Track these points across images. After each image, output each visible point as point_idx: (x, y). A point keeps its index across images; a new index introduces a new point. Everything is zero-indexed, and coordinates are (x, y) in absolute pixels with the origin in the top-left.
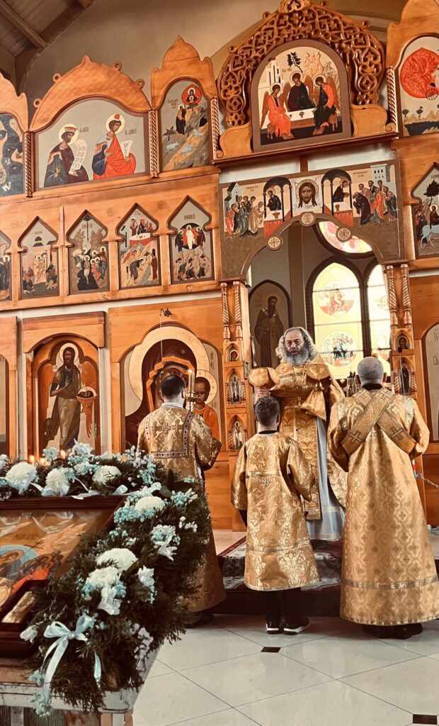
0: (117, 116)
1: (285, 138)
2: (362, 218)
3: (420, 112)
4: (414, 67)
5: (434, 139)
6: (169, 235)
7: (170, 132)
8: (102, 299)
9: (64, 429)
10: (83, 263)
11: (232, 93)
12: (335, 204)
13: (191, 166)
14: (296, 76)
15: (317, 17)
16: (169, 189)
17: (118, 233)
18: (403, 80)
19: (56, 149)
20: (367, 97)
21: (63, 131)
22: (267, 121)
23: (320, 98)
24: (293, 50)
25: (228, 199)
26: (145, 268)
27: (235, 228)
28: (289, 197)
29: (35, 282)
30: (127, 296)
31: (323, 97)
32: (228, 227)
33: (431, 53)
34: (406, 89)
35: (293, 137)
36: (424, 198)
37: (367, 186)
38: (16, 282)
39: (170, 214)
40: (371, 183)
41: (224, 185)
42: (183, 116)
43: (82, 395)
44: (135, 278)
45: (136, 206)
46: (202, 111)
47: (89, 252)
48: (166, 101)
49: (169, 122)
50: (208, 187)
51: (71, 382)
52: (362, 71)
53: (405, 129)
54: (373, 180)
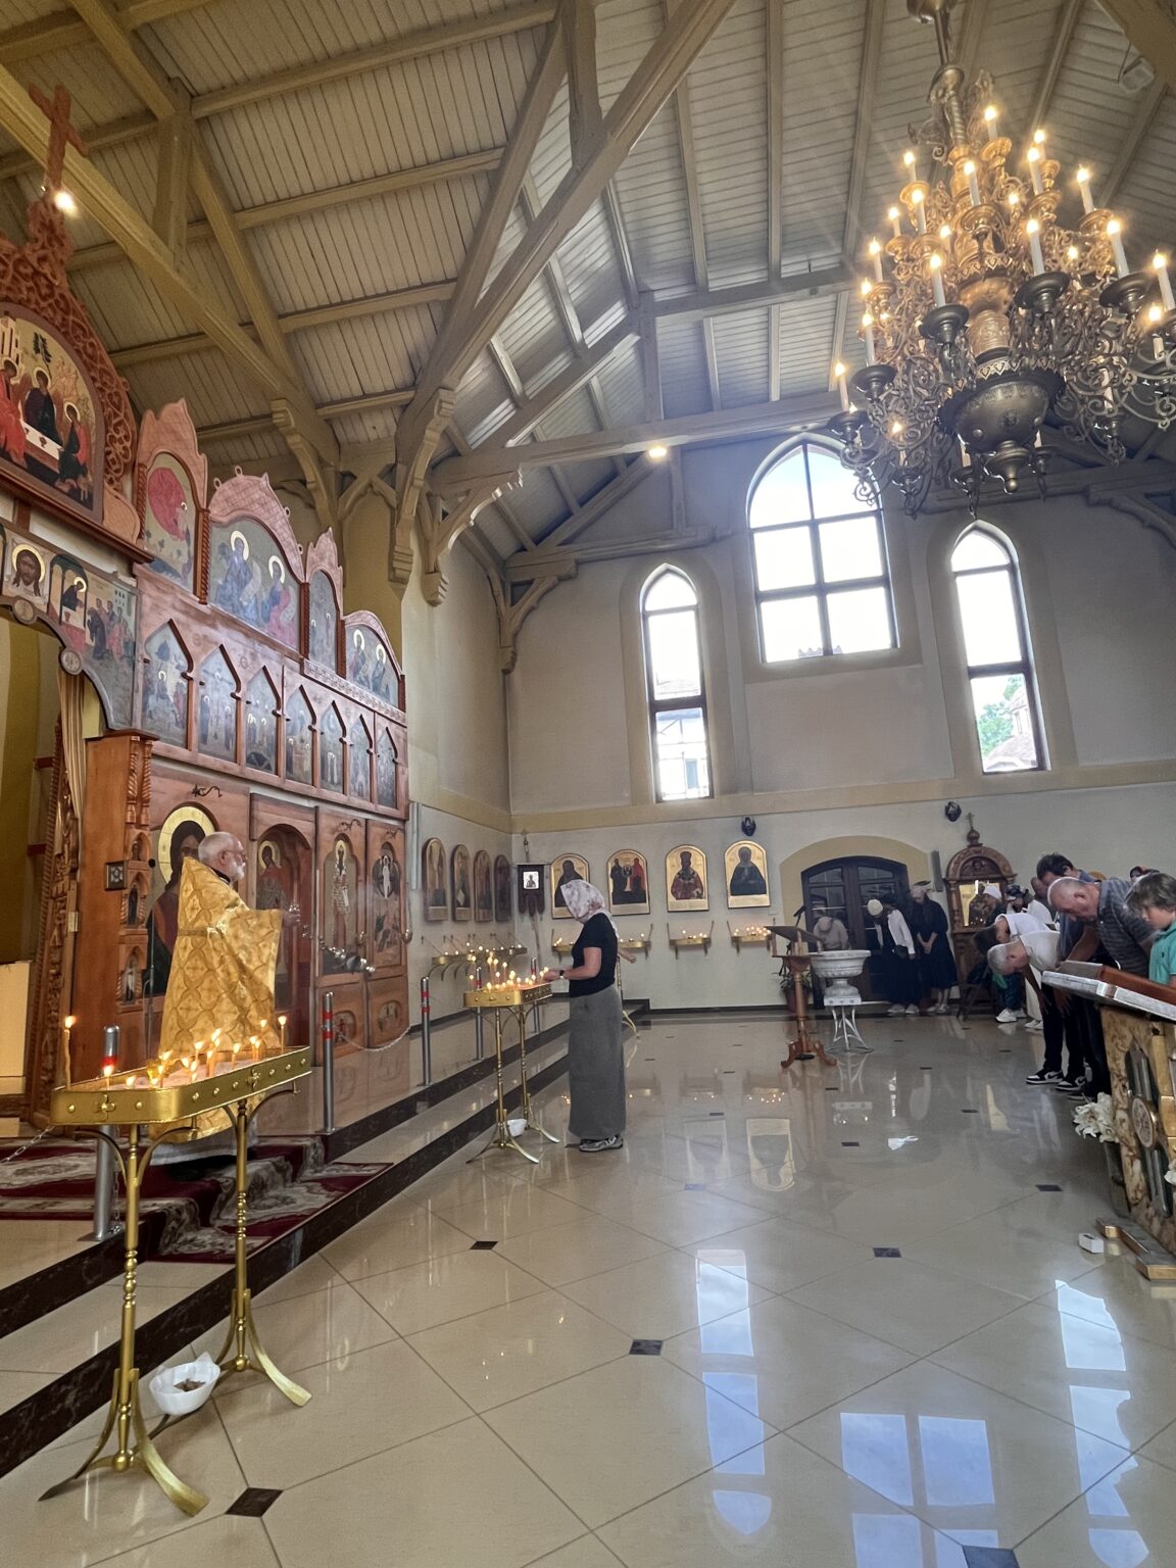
1: (14, 459)
2: (96, 650)
3: (162, 544)
4: (161, 485)
5: (174, 590)
12: (65, 609)
14: (43, 377)
15: (71, 318)
18: (150, 492)
20: (112, 480)
23: (70, 438)
31: (74, 440)
34: (152, 505)
35: (25, 466)
36: (155, 658)
37: (105, 606)
40: (110, 605)
54: (113, 602)
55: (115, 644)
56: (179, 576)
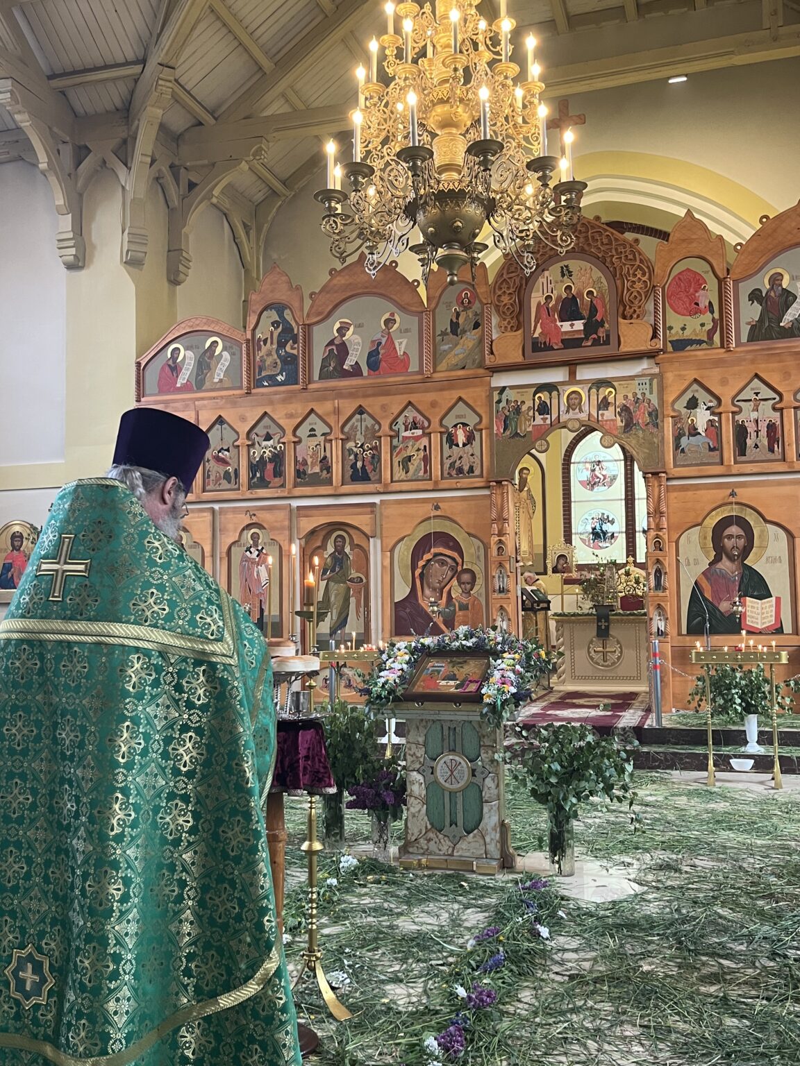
0: (392, 314)
1: (555, 348)
2: (627, 426)
3: (683, 329)
4: (680, 286)
5: (696, 356)
6: (441, 433)
7: (444, 334)
8: (374, 490)
9: (334, 611)
10: (356, 455)
11: (505, 299)
12: (600, 412)
13: (463, 368)
14: (568, 288)
16: (442, 390)
17: (391, 428)
18: (669, 297)
19: (331, 343)
20: (635, 311)
21: (337, 325)
22: (539, 330)
23: (590, 311)
24: (566, 263)
25: (499, 401)
26: (417, 462)
27: (504, 430)
28: (559, 404)
29: (309, 472)
30: (398, 489)
31: (593, 310)
32: (498, 428)
33: (696, 273)
34: (671, 307)
35: (563, 347)
36: (684, 411)
37: (630, 396)
38: (290, 470)
39: (443, 412)
40: (635, 394)
41: (496, 388)
42: (457, 318)
43: (351, 580)
44: (407, 472)
45: (410, 403)
46: (476, 314)
47: (362, 445)
48: (440, 304)
49: (444, 325)
50: (478, 389)
51: (341, 568)
52: (632, 286)
53: (669, 345)
54: (637, 391)
55: (642, 417)
56: (704, 342)
